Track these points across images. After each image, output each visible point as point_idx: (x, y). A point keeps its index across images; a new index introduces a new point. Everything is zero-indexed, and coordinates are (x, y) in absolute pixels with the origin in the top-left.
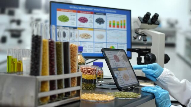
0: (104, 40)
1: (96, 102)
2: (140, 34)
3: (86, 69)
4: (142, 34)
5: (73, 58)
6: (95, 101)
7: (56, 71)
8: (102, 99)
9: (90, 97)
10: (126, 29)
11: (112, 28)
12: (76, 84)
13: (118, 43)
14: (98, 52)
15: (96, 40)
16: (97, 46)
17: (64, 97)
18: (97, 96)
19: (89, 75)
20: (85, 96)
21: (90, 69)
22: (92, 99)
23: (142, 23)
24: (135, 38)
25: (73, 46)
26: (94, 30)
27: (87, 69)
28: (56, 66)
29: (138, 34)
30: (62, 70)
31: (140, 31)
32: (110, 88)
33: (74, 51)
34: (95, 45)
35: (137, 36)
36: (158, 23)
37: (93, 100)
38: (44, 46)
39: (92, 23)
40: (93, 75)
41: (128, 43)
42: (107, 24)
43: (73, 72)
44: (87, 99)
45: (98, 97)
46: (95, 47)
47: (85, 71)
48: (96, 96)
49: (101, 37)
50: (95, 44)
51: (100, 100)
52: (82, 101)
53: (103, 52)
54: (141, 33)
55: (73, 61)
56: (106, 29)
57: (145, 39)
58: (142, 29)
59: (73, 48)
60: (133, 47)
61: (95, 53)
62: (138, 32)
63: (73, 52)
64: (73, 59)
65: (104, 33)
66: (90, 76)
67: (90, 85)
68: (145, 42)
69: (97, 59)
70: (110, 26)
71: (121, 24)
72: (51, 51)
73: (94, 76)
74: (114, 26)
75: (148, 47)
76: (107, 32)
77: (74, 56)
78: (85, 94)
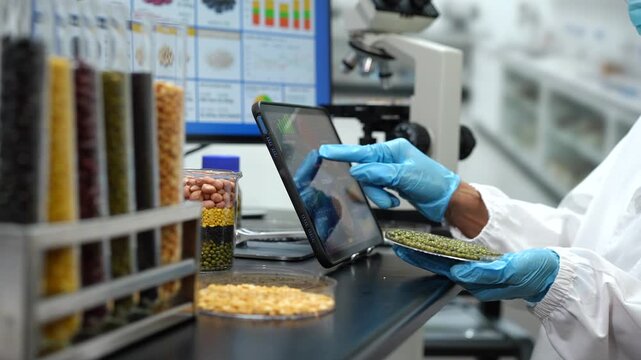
0: (233, 73)
1: (266, 322)
2: (368, 49)
3: (196, 183)
4: (378, 52)
5: (168, 141)
6: (260, 317)
7: (103, 202)
8: (292, 308)
9: (237, 301)
10: (312, 32)
11: (262, 27)
12: (178, 251)
13: (283, 85)
14: (214, 116)
15: (206, 72)
16: (209, 94)
17: (134, 310)
18: (266, 296)
19: (209, 208)
20: (214, 297)
21: (211, 184)
22: (250, 311)
23: (378, 8)
24: (349, 67)
25: (163, 91)
26: (196, 35)
27: (200, 185)
28: (102, 180)
29: (362, 52)
30: (125, 195)
31: (369, 41)
32: (283, 258)
33: (169, 114)
34: (203, 90)
35: (359, 60)
36: (433, 13)
37: (254, 313)
38: (56, 89)
39: (190, 6)
40: (223, 208)
41: (319, 86)
42: (245, 13)
43: (167, 200)
44: (227, 308)
45: (271, 300)
46: (200, 96)
47: (191, 192)
48: (260, 297)
49: (224, 61)
50: (203, 85)
51: (282, 312)
52: (202, 320)
53: (259, 118)
54: (373, 46)
55: (164, 156)
56: (241, 32)
57: (384, 71)
58: (376, 32)
59: (167, 100)
60: (339, 101)
61: (204, 120)
62: (360, 43)
63: (164, 116)
64: (166, 146)
65: (232, 46)
66: (210, 212)
67: (211, 248)
68: (385, 80)
69: (204, 143)
70: (256, 20)
71: (296, 14)
72: (82, 114)
73: (227, 211)
74: (270, 22)
75: (400, 102)
76: (246, 42)
77: (168, 135)
78: (212, 286)
